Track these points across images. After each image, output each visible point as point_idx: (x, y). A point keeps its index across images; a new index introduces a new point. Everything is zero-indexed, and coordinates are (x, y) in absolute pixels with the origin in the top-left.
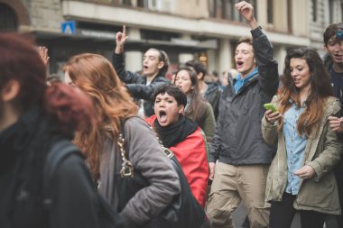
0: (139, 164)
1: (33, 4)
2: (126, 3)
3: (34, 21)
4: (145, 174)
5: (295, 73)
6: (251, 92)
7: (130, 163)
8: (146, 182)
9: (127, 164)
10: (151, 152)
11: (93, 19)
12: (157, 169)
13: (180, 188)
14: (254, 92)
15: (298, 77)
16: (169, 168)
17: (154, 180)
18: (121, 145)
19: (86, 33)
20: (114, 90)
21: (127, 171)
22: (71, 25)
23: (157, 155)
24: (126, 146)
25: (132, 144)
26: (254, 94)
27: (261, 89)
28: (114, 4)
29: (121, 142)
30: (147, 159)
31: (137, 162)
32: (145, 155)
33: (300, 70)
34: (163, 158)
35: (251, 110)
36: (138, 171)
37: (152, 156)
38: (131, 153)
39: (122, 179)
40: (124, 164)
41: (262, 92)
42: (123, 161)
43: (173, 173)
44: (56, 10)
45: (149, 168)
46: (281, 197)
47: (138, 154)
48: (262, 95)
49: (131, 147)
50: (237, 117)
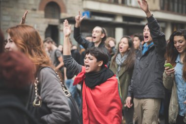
0: (46, 99)
1: (69, 2)
2: (116, 2)
3: (69, 11)
4: (49, 106)
5: (178, 44)
6: (151, 54)
7: (40, 98)
8: (49, 111)
9: (38, 98)
10: (53, 92)
11: (98, 11)
12: (56, 103)
13: (70, 118)
14: (152, 54)
15: (180, 47)
16: (65, 104)
17: (53, 110)
18: (36, 85)
19: (97, 18)
20: (38, 47)
21: (37, 103)
22: (87, 13)
23: (58, 95)
24: (39, 86)
25: (43, 85)
26: (152, 56)
27: (156, 53)
28: (109, 2)
29: (36, 83)
30: (51, 96)
31: (44, 98)
32: (50, 93)
33: (181, 42)
34: (61, 97)
35: (150, 65)
36: (45, 103)
37: (54, 94)
38: (42, 91)
39: (34, 107)
40: (36, 97)
41: (157, 55)
42: (36, 96)
43: (67, 107)
44: (80, 5)
45: (51, 103)
46: (175, 120)
47: (45, 92)
48: (157, 56)
49: (42, 87)
50: (141, 69)
